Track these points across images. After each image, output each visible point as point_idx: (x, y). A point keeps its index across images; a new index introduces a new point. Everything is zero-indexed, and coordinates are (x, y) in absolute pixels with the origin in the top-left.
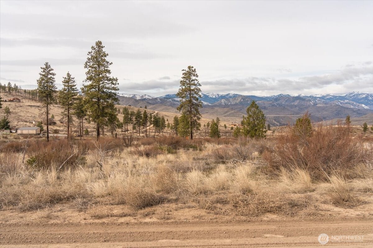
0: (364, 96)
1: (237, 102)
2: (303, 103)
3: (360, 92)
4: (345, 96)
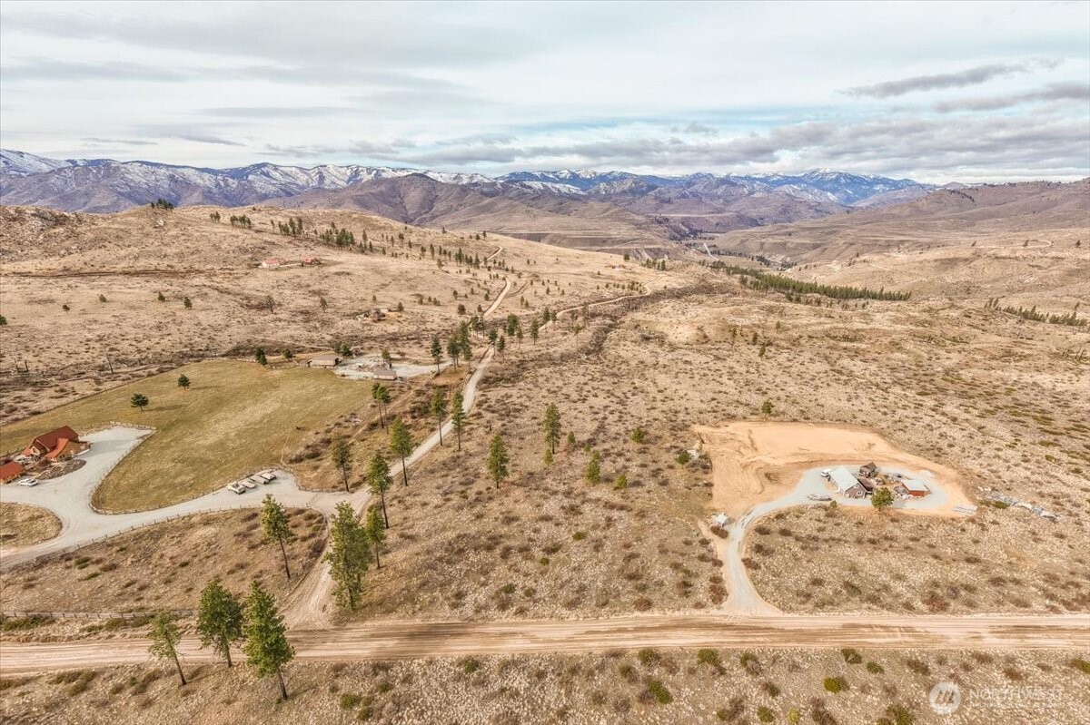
1: (626, 187)
2: (732, 189)
3: (828, 171)
4: (803, 176)
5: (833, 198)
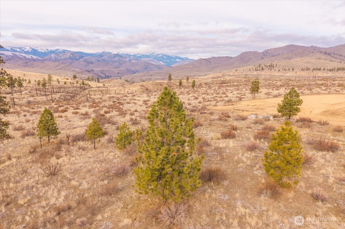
0: (161, 55)
1: (67, 57)
2: (121, 59)
3: (159, 53)
4: (150, 55)
5: (163, 64)
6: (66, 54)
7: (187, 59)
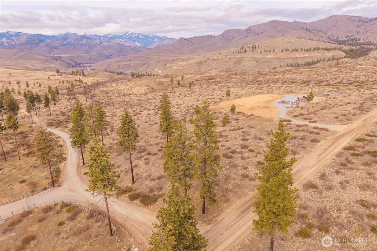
1: (23, 41)
2: (90, 41)
4: (123, 35)
5: (139, 45)
6: (21, 38)
7: (166, 39)
